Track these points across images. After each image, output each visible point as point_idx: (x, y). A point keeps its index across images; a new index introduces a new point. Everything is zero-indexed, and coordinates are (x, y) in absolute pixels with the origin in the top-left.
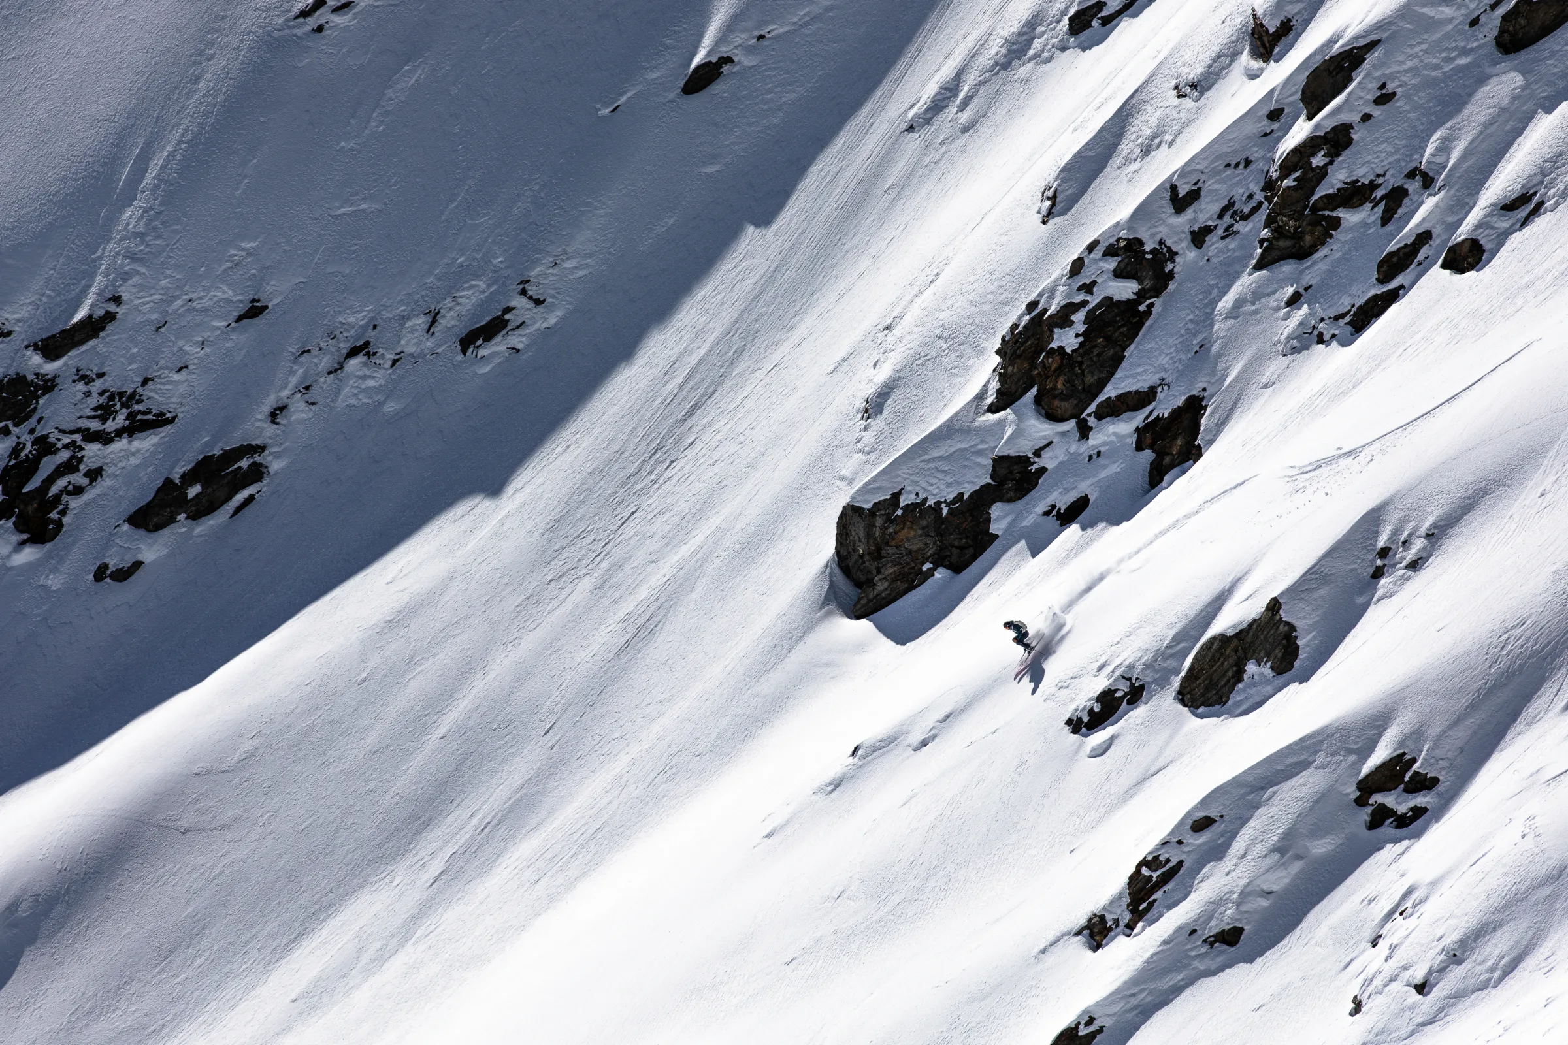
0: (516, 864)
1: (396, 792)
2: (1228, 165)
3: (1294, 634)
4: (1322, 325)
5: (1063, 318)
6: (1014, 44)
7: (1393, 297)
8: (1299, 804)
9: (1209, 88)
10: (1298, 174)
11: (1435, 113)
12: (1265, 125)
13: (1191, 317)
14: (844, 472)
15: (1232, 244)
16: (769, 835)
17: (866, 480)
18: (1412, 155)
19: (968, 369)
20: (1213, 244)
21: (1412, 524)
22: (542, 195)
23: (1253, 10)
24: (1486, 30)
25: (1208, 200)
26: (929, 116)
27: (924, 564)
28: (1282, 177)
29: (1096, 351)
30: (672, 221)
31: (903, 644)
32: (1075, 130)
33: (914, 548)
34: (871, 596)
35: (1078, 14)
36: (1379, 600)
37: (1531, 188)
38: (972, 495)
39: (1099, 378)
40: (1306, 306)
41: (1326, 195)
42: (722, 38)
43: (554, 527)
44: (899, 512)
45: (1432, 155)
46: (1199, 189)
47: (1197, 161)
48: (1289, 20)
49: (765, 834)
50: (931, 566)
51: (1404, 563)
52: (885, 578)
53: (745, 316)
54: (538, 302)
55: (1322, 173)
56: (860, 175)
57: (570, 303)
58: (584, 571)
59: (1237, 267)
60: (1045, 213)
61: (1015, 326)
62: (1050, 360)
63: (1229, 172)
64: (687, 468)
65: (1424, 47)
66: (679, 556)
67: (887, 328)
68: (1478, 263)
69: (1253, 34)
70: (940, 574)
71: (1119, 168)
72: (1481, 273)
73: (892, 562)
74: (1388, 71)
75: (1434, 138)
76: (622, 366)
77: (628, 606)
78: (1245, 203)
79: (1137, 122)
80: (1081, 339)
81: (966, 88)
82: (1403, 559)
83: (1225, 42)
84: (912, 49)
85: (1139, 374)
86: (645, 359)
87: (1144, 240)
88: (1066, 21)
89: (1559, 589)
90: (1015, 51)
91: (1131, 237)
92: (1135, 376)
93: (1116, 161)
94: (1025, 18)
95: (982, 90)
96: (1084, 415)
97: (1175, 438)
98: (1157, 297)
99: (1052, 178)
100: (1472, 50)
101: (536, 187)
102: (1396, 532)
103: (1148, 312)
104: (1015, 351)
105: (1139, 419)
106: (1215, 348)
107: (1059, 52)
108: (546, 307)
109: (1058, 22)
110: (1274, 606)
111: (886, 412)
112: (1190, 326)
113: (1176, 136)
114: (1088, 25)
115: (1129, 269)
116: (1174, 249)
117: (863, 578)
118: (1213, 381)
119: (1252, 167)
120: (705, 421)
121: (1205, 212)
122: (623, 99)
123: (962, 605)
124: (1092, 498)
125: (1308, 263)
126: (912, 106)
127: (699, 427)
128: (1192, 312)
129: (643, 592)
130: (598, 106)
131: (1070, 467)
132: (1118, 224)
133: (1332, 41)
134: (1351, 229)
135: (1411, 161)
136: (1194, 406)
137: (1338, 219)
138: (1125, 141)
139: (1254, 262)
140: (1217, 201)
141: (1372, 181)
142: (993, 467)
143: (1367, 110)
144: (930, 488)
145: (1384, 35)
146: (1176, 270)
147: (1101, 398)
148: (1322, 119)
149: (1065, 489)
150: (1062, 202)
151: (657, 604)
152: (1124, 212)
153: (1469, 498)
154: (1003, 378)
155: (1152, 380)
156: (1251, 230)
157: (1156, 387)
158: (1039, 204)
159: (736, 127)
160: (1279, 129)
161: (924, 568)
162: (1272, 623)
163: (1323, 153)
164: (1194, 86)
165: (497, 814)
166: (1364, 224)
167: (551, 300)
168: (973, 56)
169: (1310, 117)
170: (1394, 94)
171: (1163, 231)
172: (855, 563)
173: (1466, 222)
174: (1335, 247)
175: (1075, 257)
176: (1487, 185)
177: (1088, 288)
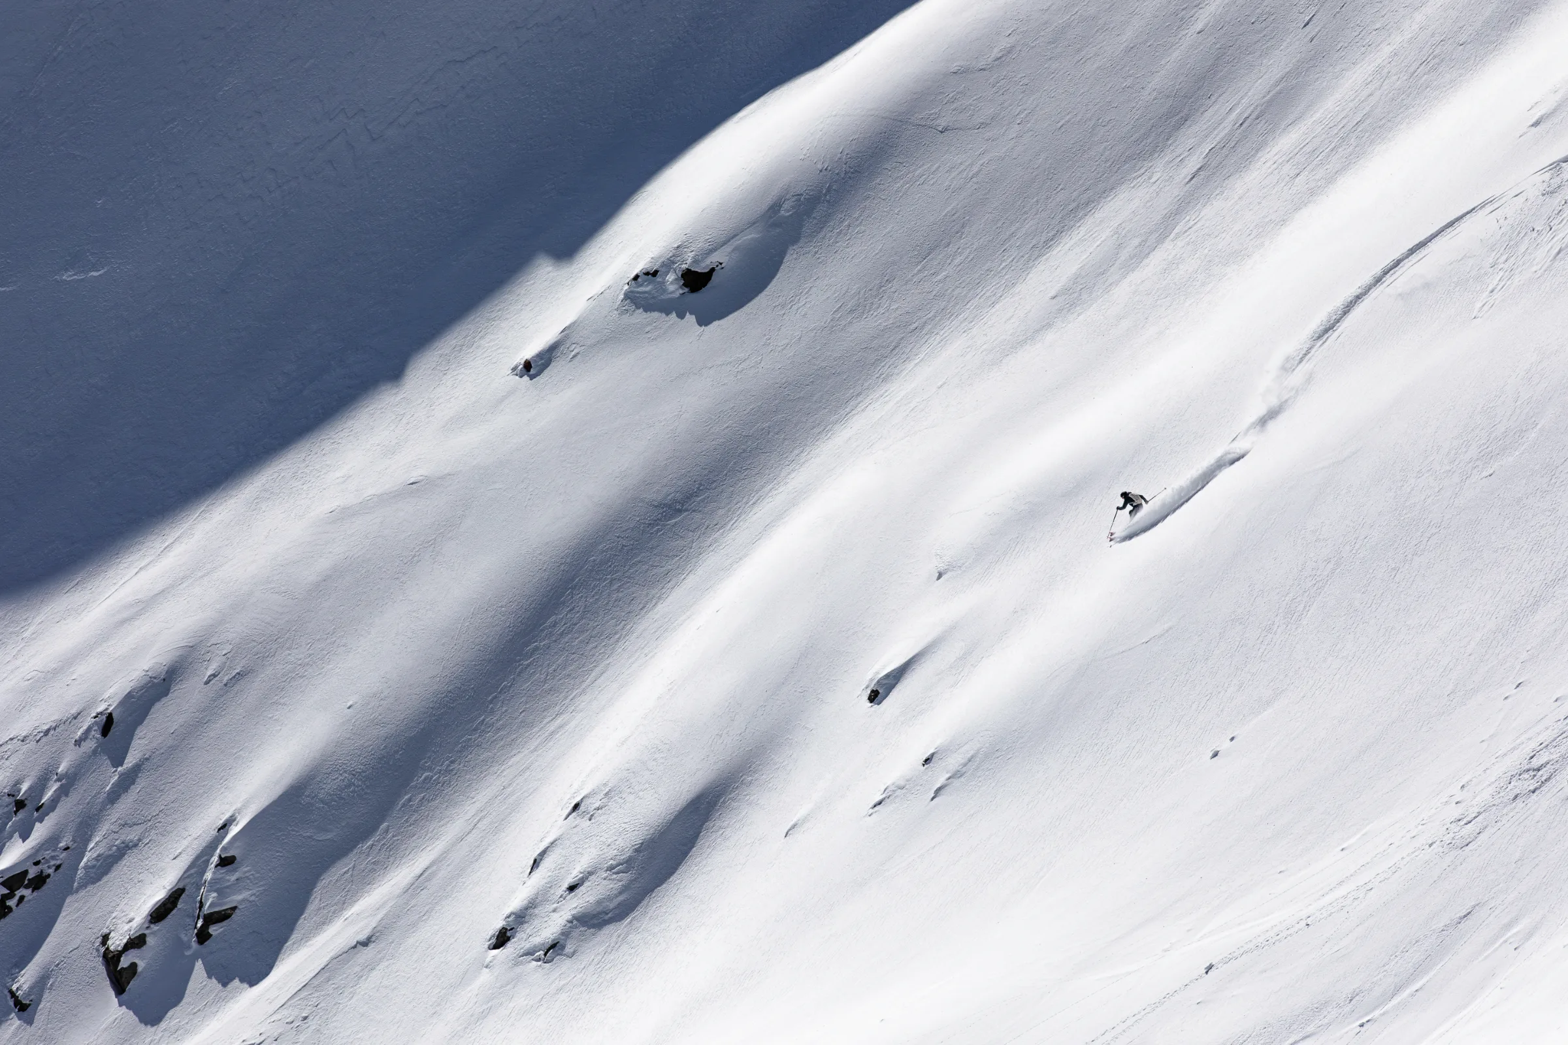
0: (1276, 158)
16: (1536, 124)
49: (1531, 123)
165: (1255, 108)
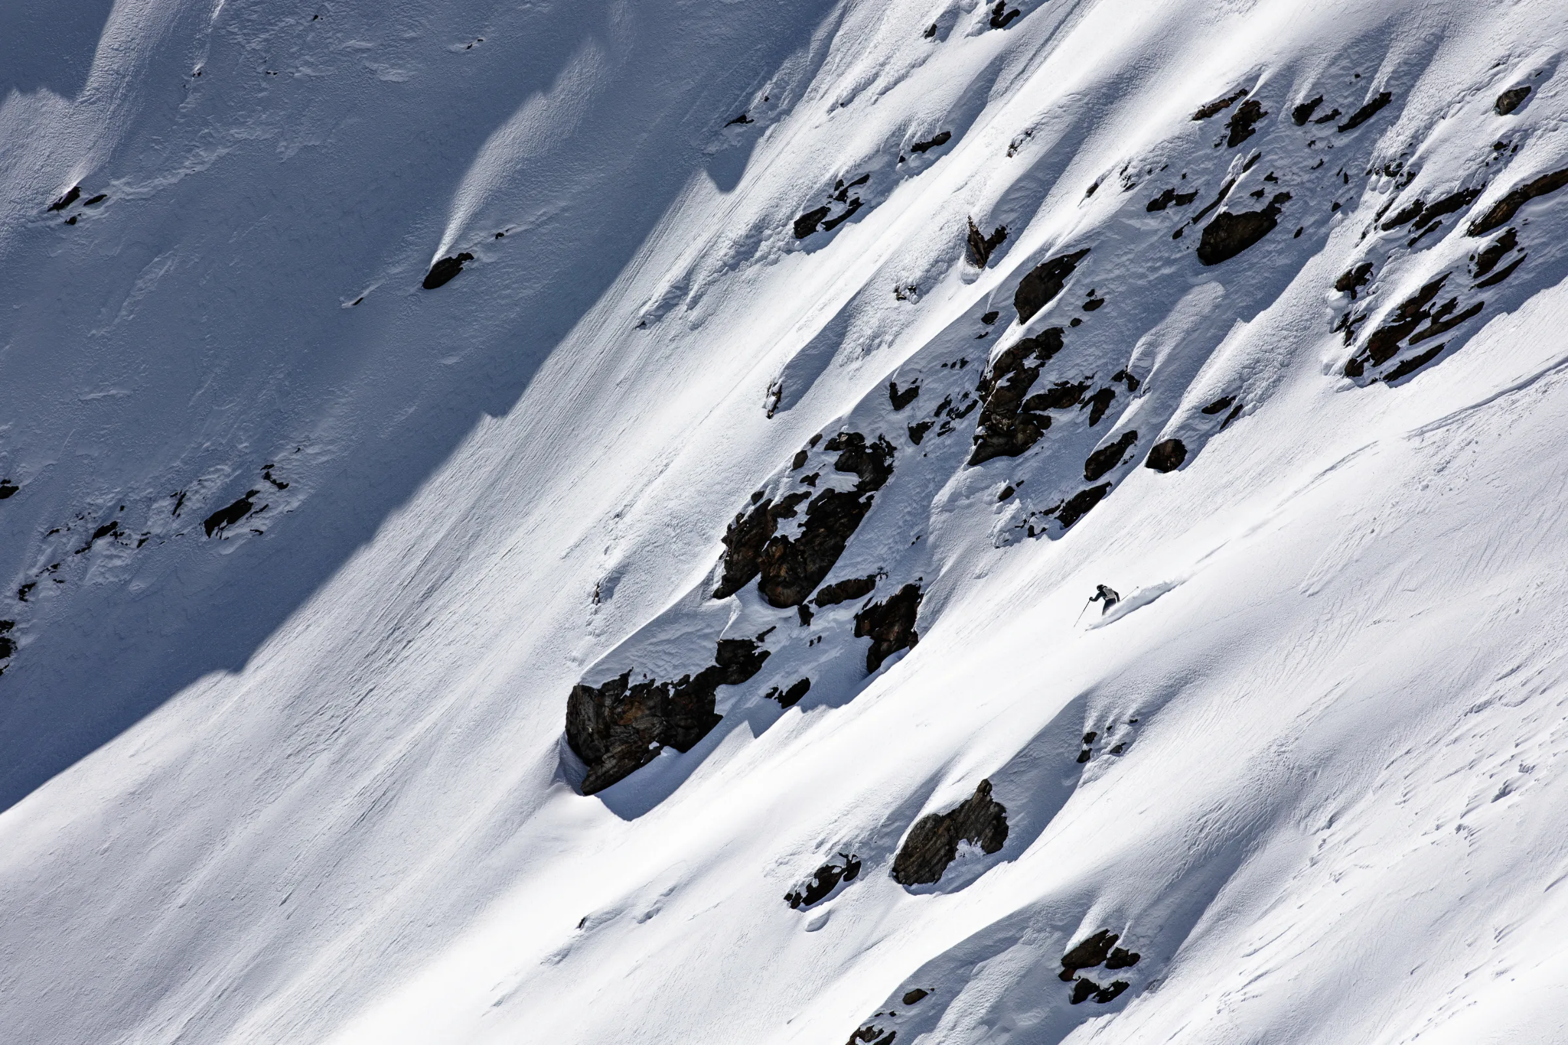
1: (136, 958)
2: (945, 365)
3: (1004, 815)
4: (1033, 519)
5: (787, 508)
6: (741, 246)
7: (1098, 494)
8: (1007, 978)
9: (927, 292)
10: (1011, 375)
11: (1140, 319)
12: (981, 328)
13: (909, 509)
14: (574, 654)
15: (948, 440)
17: (596, 661)
18: (1118, 359)
19: (695, 556)
20: (930, 440)
21: (1116, 711)
22: (287, 383)
23: (970, 218)
24: (1188, 242)
25: (925, 398)
26: (660, 313)
27: (650, 743)
28: (996, 378)
29: (817, 541)
30: (412, 410)
31: (630, 820)
32: (800, 329)
33: (642, 727)
34: (600, 773)
35: (804, 219)
36: (1084, 783)
37: (1231, 393)
38: (698, 677)
39: (820, 567)
40: (1017, 501)
41: (1038, 396)
42: (462, 236)
43: (293, 704)
44: (628, 693)
45: (1138, 359)
46: (918, 388)
47: (915, 360)
48: (1004, 229)
50: (658, 745)
51: (1109, 748)
52: (613, 756)
53: (482, 502)
54: (281, 486)
55: (1034, 374)
56: (593, 369)
57: (312, 488)
58: (323, 747)
59: (954, 463)
60: (770, 408)
61: (741, 516)
62: (774, 548)
63: (946, 371)
64: (424, 647)
65: (1130, 256)
66: (415, 732)
67: (618, 516)
68: (1180, 463)
69: (969, 241)
70: (667, 753)
71: (841, 366)
72: (1183, 472)
73: (620, 740)
74: (1097, 279)
75: (1139, 343)
76: (362, 548)
77: (365, 780)
78: (961, 401)
79: (859, 322)
80: (804, 529)
81: (696, 287)
82: (1108, 744)
83: (942, 248)
84: (645, 249)
85: (858, 563)
86: (384, 542)
87: (865, 435)
88: (791, 225)
89: (1254, 775)
90: (744, 253)
91: (852, 432)
92: (854, 565)
93: (838, 359)
94: (752, 221)
95: (712, 289)
96: (805, 602)
97: (892, 625)
98: (877, 489)
99: (777, 374)
100: (1176, 260)
101: (281, 376)
102: (1101, 719)
103: (868, 505)
104: (740, 541)
105: (857, 606)
106: (931, 539)
107: (785, 254)
108: (289, 491)
109: (785, 225)
110: (985, 787)
111: (615, 596)
112: (908, 518)
113: (896, 336)
114: (813, 230)
115: (850, 462)
116: (893, 444)
117: (591, 755)
118: (929, 570)
119: (968, 367)
120: (440, 603)
121: (922, 409)
122: (366, 293)
123: (687, 783)
124: (813, 682)
125: (1020, 459)
126: (644, 304)
127: (436, 609)
128: (910, 505)
129: (380, 767)
130: (342, 299)
131: (792, 651)
132: (840, 419)
133: (1044, 249)
134: (1060, 428)
135: (1118, 365)
136: (911, 595)
137: (1049, 419)
138: (847, 341)
139: (969, 458)
140: (934, 399)
141: (1081, 383)
142: (719, 651)
143: (1077, 316)
144: (657, 670)
145: (1093, 245)
146: (894, 464)
147: (823, 585)
148: (1035, 323)
149: (787, 673)
150: (786, 397)
151: (393, 779)
152: (846, 408)
153: (1171, 686)
154: (729, 565)
155: (872, 569)
156: (966, 427)
157: (876, 576)
158: (765, 399)
159: (476, 321)
160: (994, 332)
161: (651, 747)
162: (983, 803)
163: (1034, 355)
164: (912, 289)
166: (1074, 424)
167: (295, 485)
168: (703, 257)
169: (1023, 321)
170: (1102, 301)
171: (882, 428)
172: (585, 741)
173: (1169, 423)
174: (1046, 445)
175: (799, 450)
176: (1189, 389)
177: (811, 480)
